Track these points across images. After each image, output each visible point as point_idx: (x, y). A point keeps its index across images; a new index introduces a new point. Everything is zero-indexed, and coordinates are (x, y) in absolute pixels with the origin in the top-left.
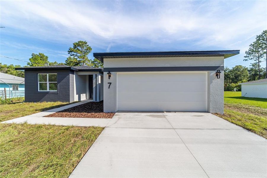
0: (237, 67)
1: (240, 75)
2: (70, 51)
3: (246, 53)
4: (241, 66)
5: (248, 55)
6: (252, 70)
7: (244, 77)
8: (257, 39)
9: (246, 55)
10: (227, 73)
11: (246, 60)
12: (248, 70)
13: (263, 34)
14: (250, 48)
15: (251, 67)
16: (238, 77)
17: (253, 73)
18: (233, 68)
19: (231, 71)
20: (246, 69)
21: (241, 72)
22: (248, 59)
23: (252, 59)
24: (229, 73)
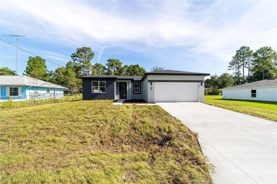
0: (224, 75)
1: (226, 82)
2: (73, 56)
3: (229, 64)
4: (227, 74)
5: (231, 66)
6: (235, 77)
7: (230, 83)
8: (237, 53)
9: (229, 65)
10: (217, 80)
11: (230, 70)
12: (233, 78)
13: (241, 49)
14: (232, 60)
15: (235, 75)
16: (225, 83)
17: (236, 80)
18: (221, 75)
19: (219, 78)
20: (231, 76)
21: (227, 79)
22: (231, 69)
23: (233, 69)
24: (218, 80)
